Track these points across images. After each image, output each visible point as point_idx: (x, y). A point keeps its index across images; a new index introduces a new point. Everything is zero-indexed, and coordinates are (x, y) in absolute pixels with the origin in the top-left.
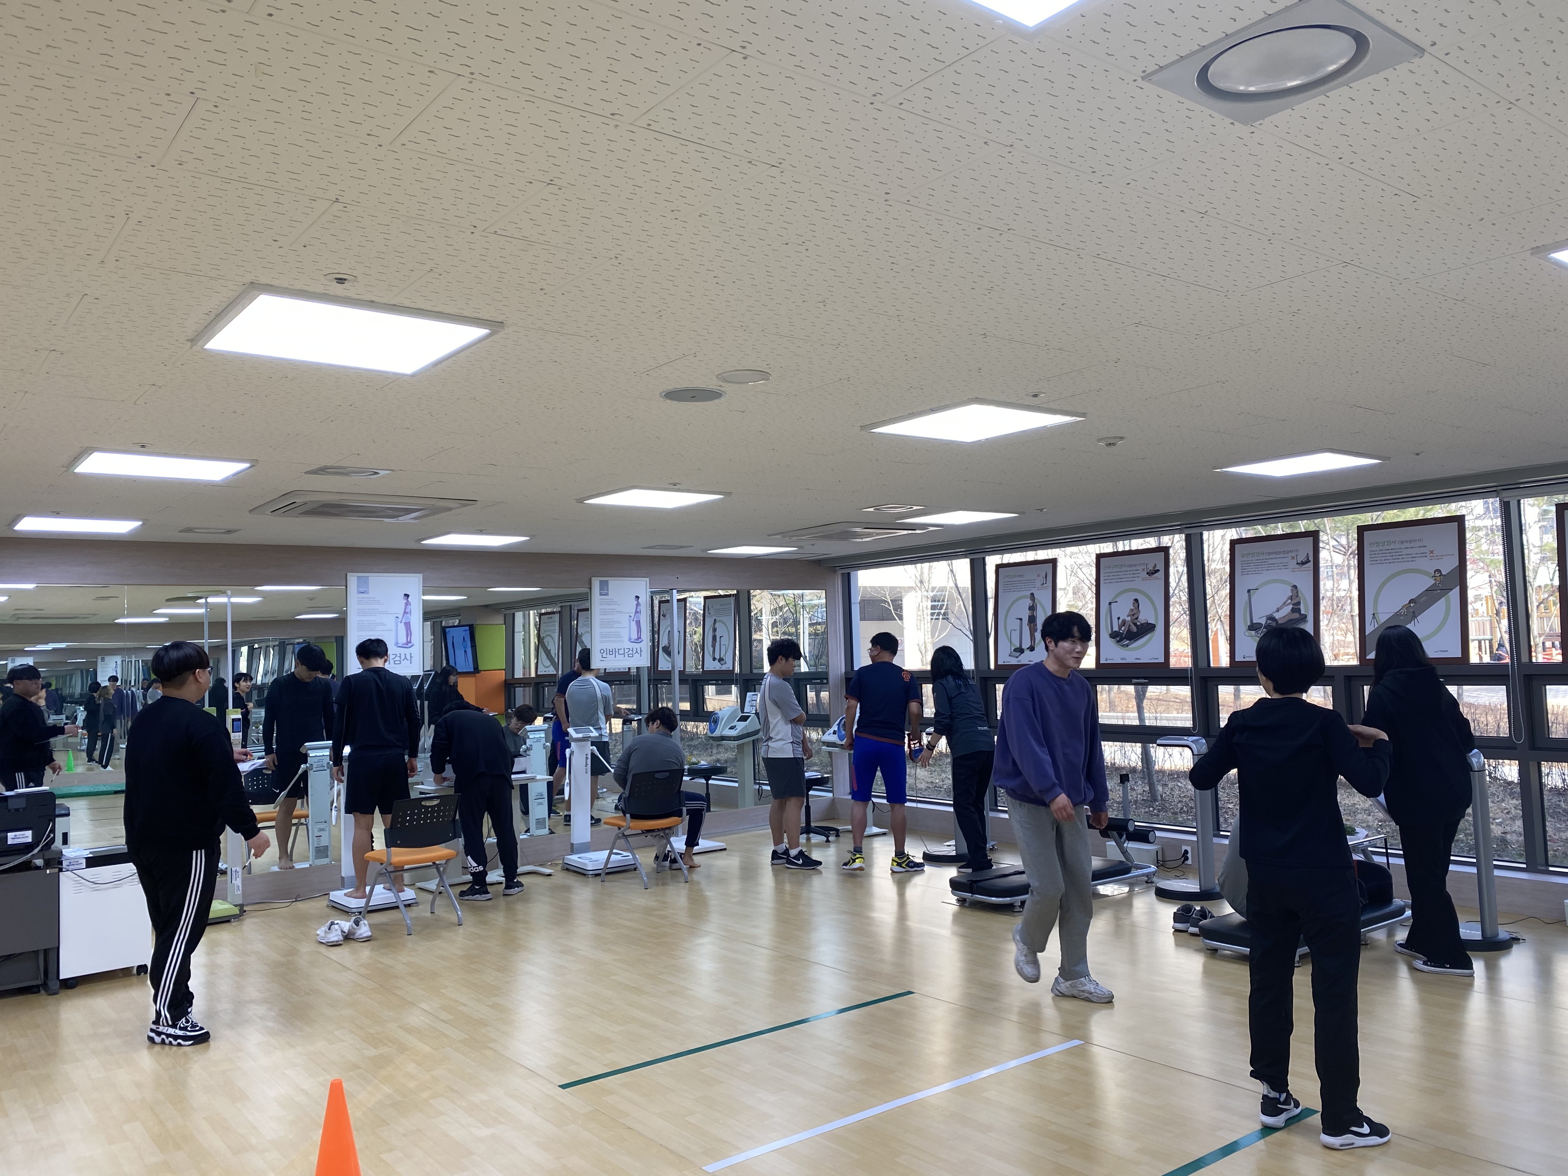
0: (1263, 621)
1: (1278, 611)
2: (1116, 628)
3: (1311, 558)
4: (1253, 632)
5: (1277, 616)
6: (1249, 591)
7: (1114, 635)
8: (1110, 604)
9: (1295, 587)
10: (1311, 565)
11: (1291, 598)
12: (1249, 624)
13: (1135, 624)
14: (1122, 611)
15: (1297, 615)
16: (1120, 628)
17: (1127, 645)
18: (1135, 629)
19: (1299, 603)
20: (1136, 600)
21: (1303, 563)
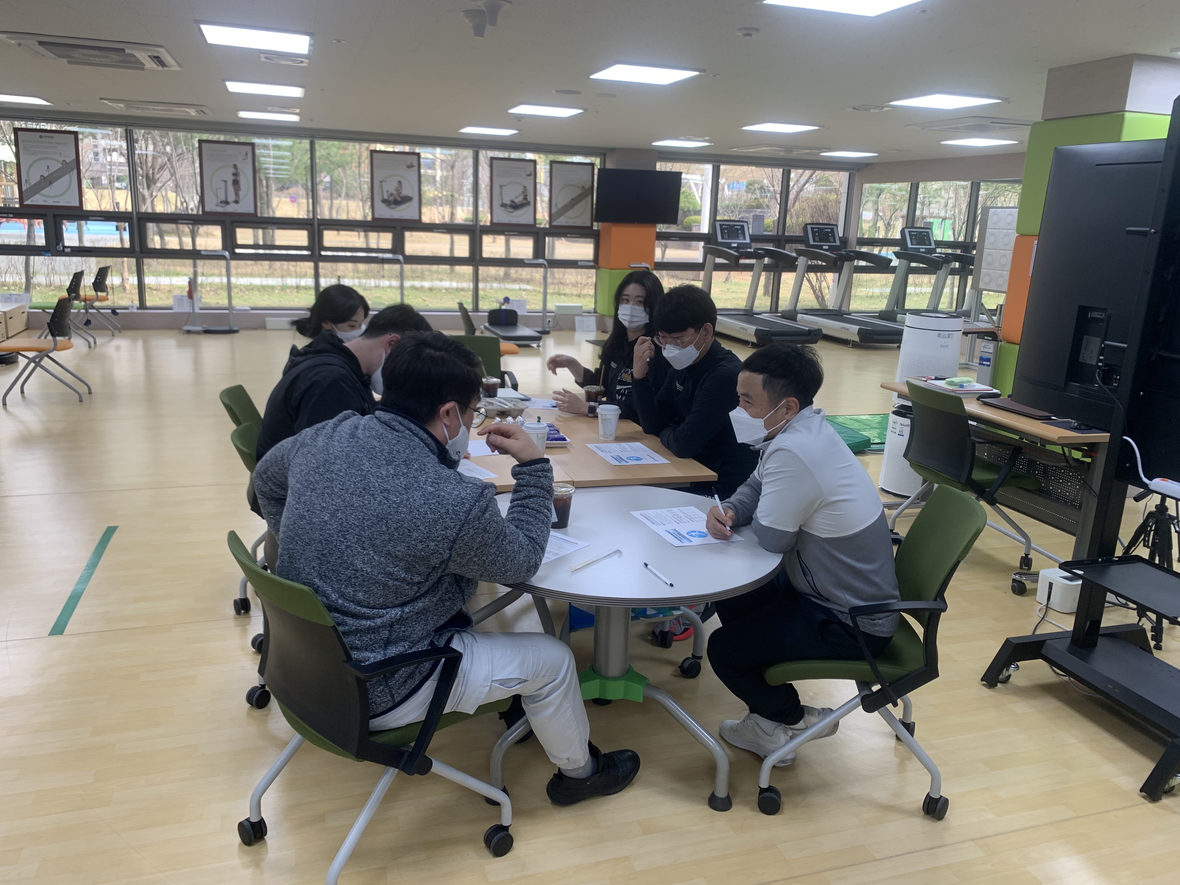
0: (508, 203)
1: (516, 198)
2: (386, 197)
3: (533, 173)
4: (503, 208)
5: (516, 201)
6: (501, 186)
7: (384, 201)
8: (381, 182)
9: (525, 187)
10: (532, 177)
11: (523, 192)
12: (500, 203)
13: (399, 196)
14: (390, 187)
15: (525, 202)
16: (389, 197)
17: (394, 208)
18: (399, 199)
19: (526, 196)
20: (400, 182)
21: (529, 175)
